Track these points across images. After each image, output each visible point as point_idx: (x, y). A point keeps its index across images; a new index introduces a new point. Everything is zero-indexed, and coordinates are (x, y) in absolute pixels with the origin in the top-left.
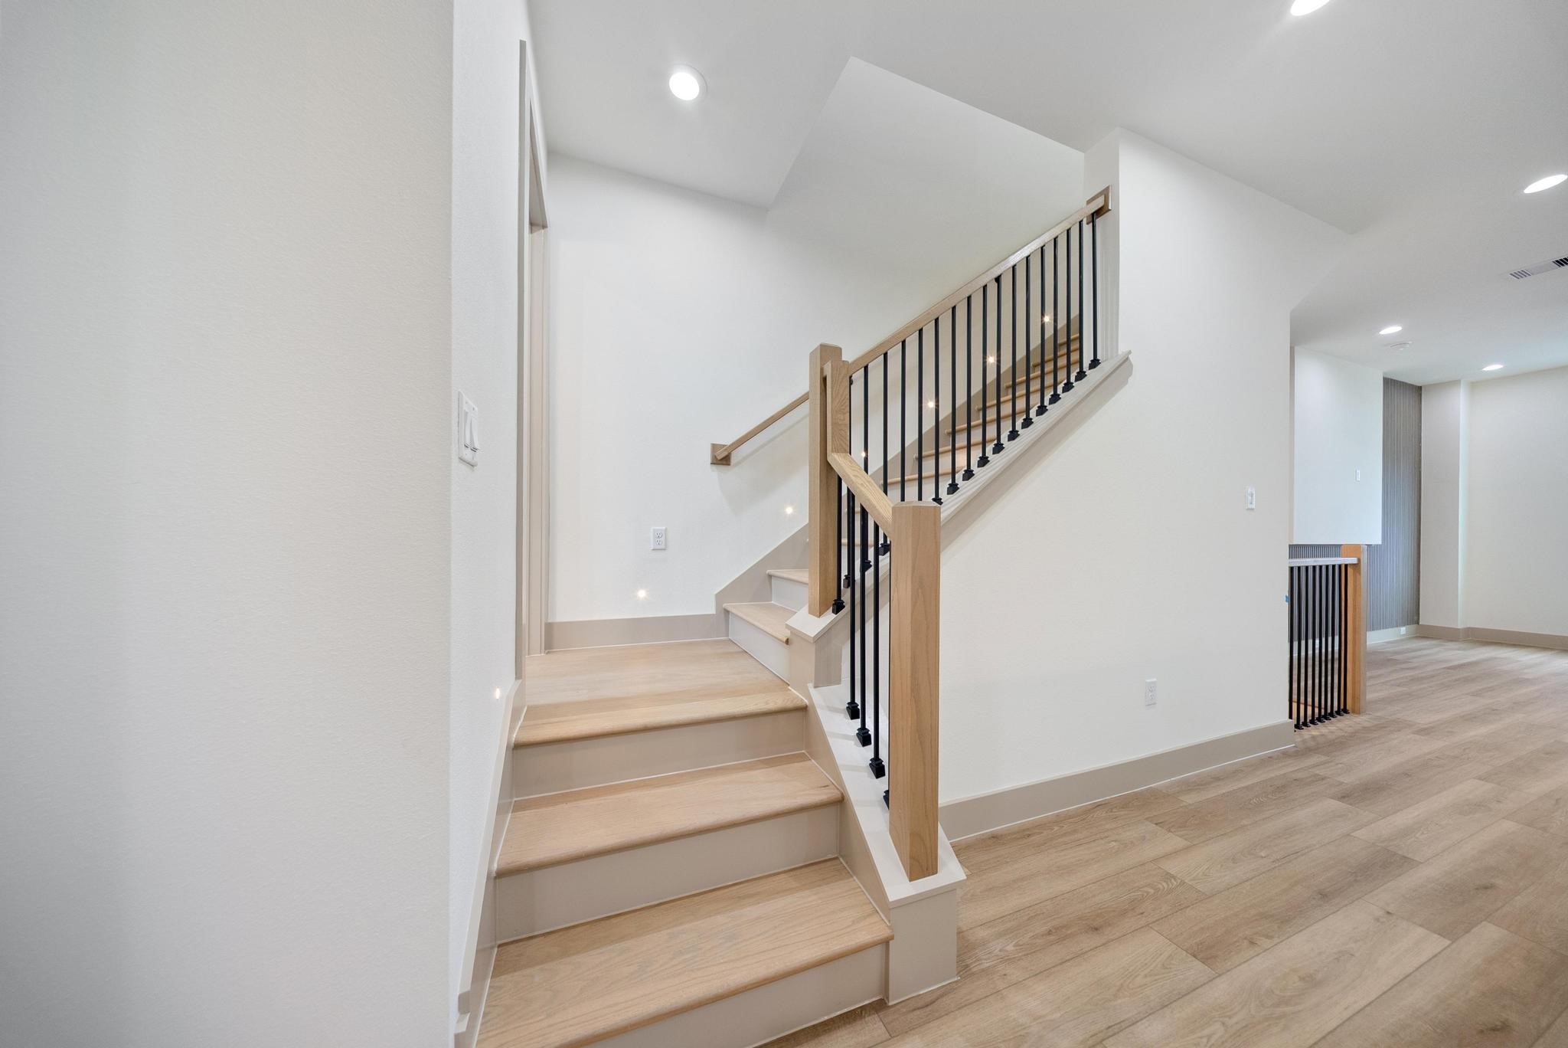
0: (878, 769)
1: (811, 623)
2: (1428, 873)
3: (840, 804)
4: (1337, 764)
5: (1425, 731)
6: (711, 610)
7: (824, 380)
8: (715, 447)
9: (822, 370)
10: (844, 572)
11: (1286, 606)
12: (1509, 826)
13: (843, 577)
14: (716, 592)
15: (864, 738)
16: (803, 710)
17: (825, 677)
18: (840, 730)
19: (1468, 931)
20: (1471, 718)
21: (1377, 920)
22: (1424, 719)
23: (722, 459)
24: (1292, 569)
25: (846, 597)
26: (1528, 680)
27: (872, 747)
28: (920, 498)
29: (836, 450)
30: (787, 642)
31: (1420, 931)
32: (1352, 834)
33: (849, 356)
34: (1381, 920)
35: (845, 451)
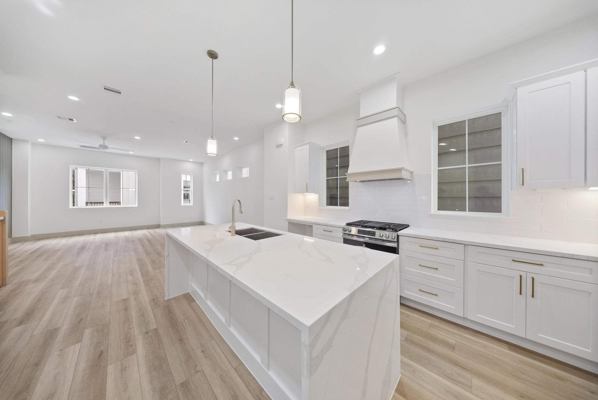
2: (64, 329)
4: (9, 312)
5: (36, 281)
12: (76, 299)
19: (83, 336)
20: (49, 269)
21: (59, 355)
22: (34, 276)
26: (58, 250)
31: (72, 347)
32: (34, 334)
34: (60, 354)
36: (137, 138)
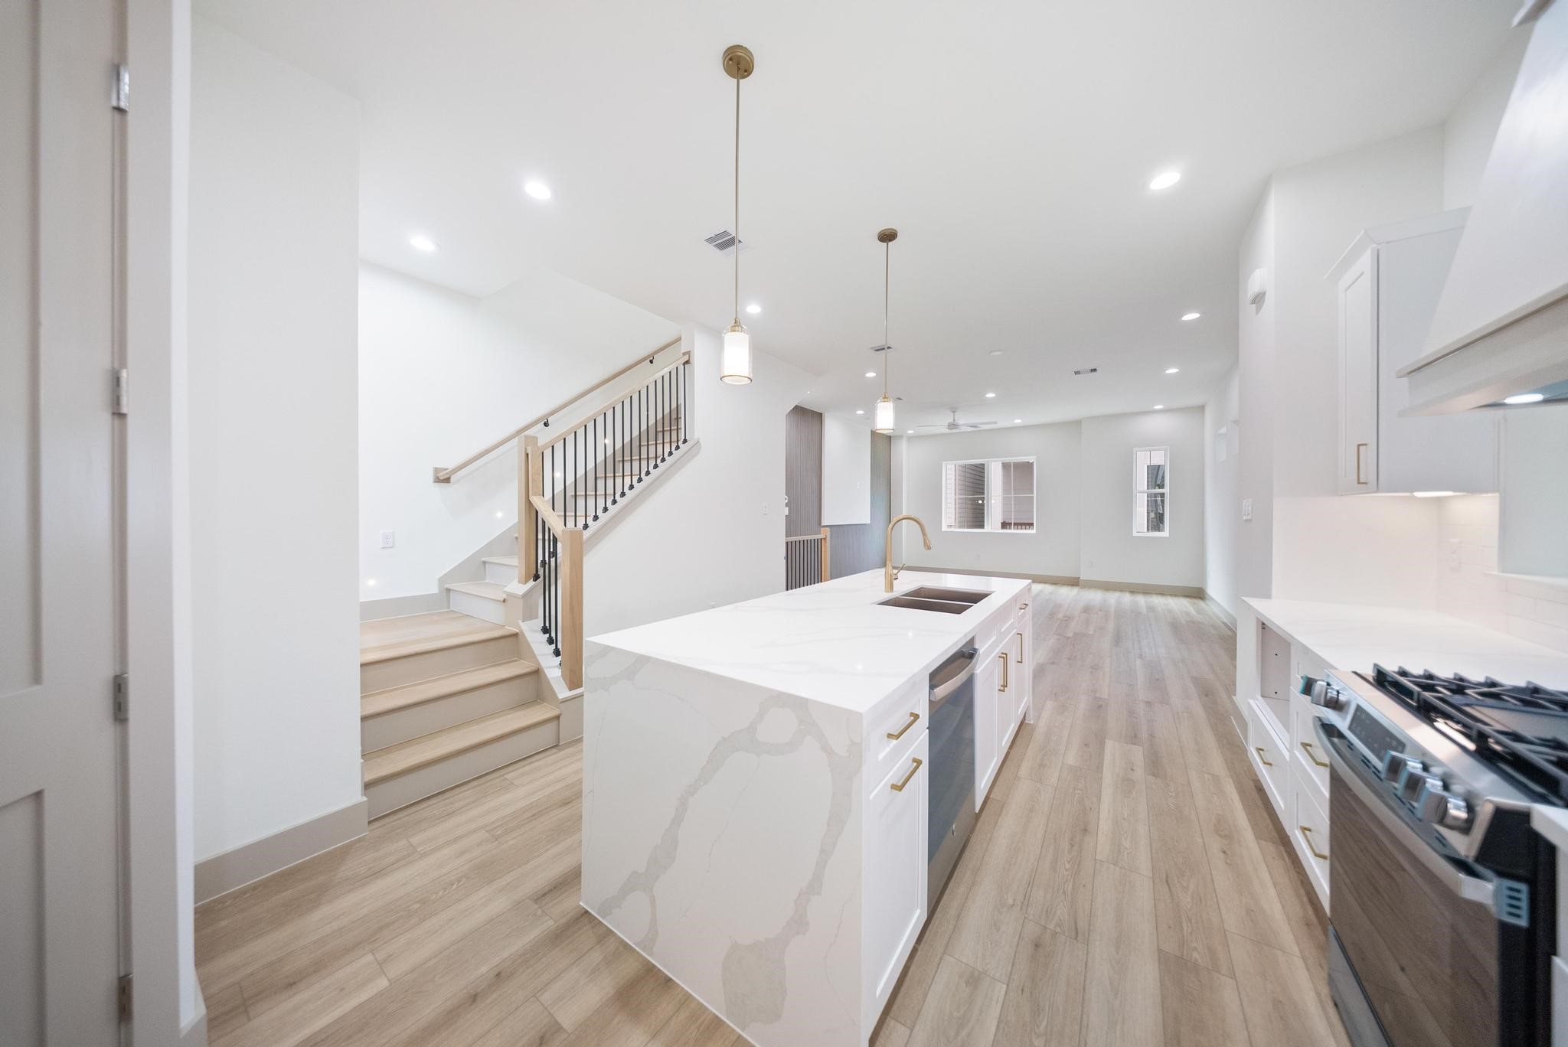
0: (557, 653)
1: (519, 588)
3: (537, 673)
6: (435, 590)
7: (528, 454)
8: (436, 470)
9: (526, 449)
10: (540, 558)
11: (785, 561)
13: (539, 561)
14: (438, 577)
15: (550, 641)
16: (516, 635)
17: (528, 616)
18: (537, 642)
23: (443, 479)
24: (787, 543)
25: (541, 572)
27: (554, 645)
28: (576, 526)
29: (535, 494)
30: (504, 601)
33: (541, 442)
35: (540, 495)
36: (991, 395)
